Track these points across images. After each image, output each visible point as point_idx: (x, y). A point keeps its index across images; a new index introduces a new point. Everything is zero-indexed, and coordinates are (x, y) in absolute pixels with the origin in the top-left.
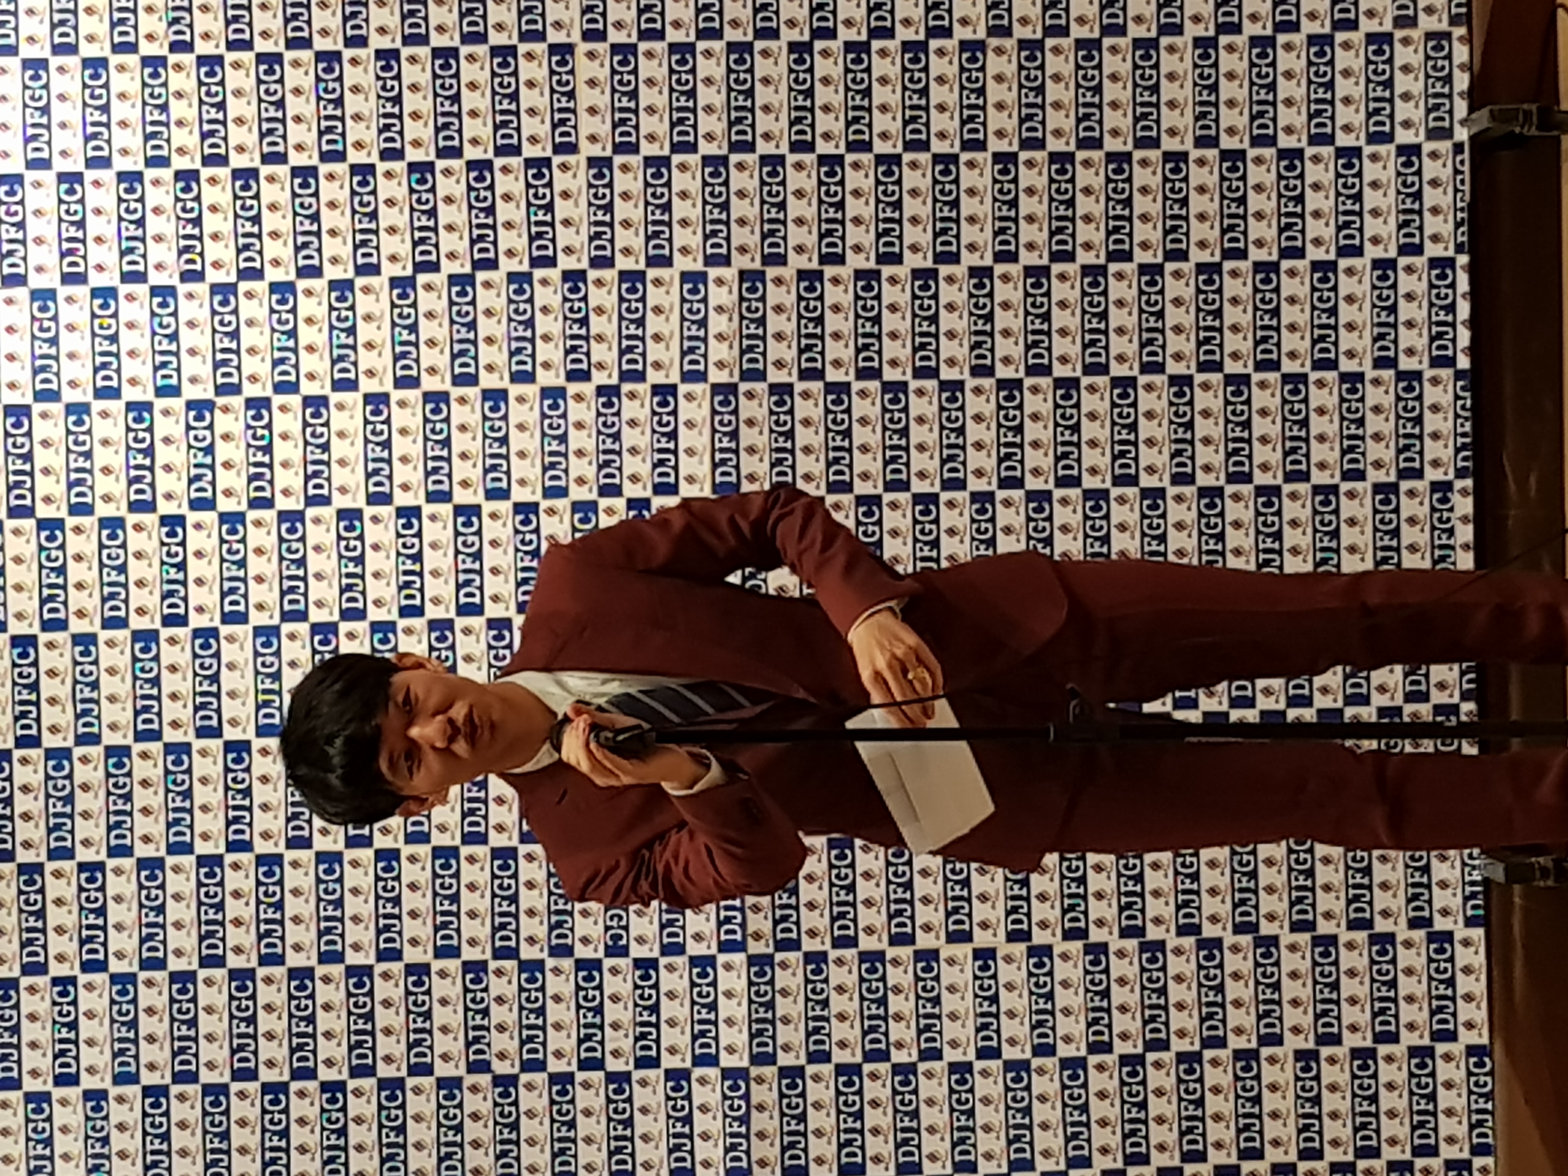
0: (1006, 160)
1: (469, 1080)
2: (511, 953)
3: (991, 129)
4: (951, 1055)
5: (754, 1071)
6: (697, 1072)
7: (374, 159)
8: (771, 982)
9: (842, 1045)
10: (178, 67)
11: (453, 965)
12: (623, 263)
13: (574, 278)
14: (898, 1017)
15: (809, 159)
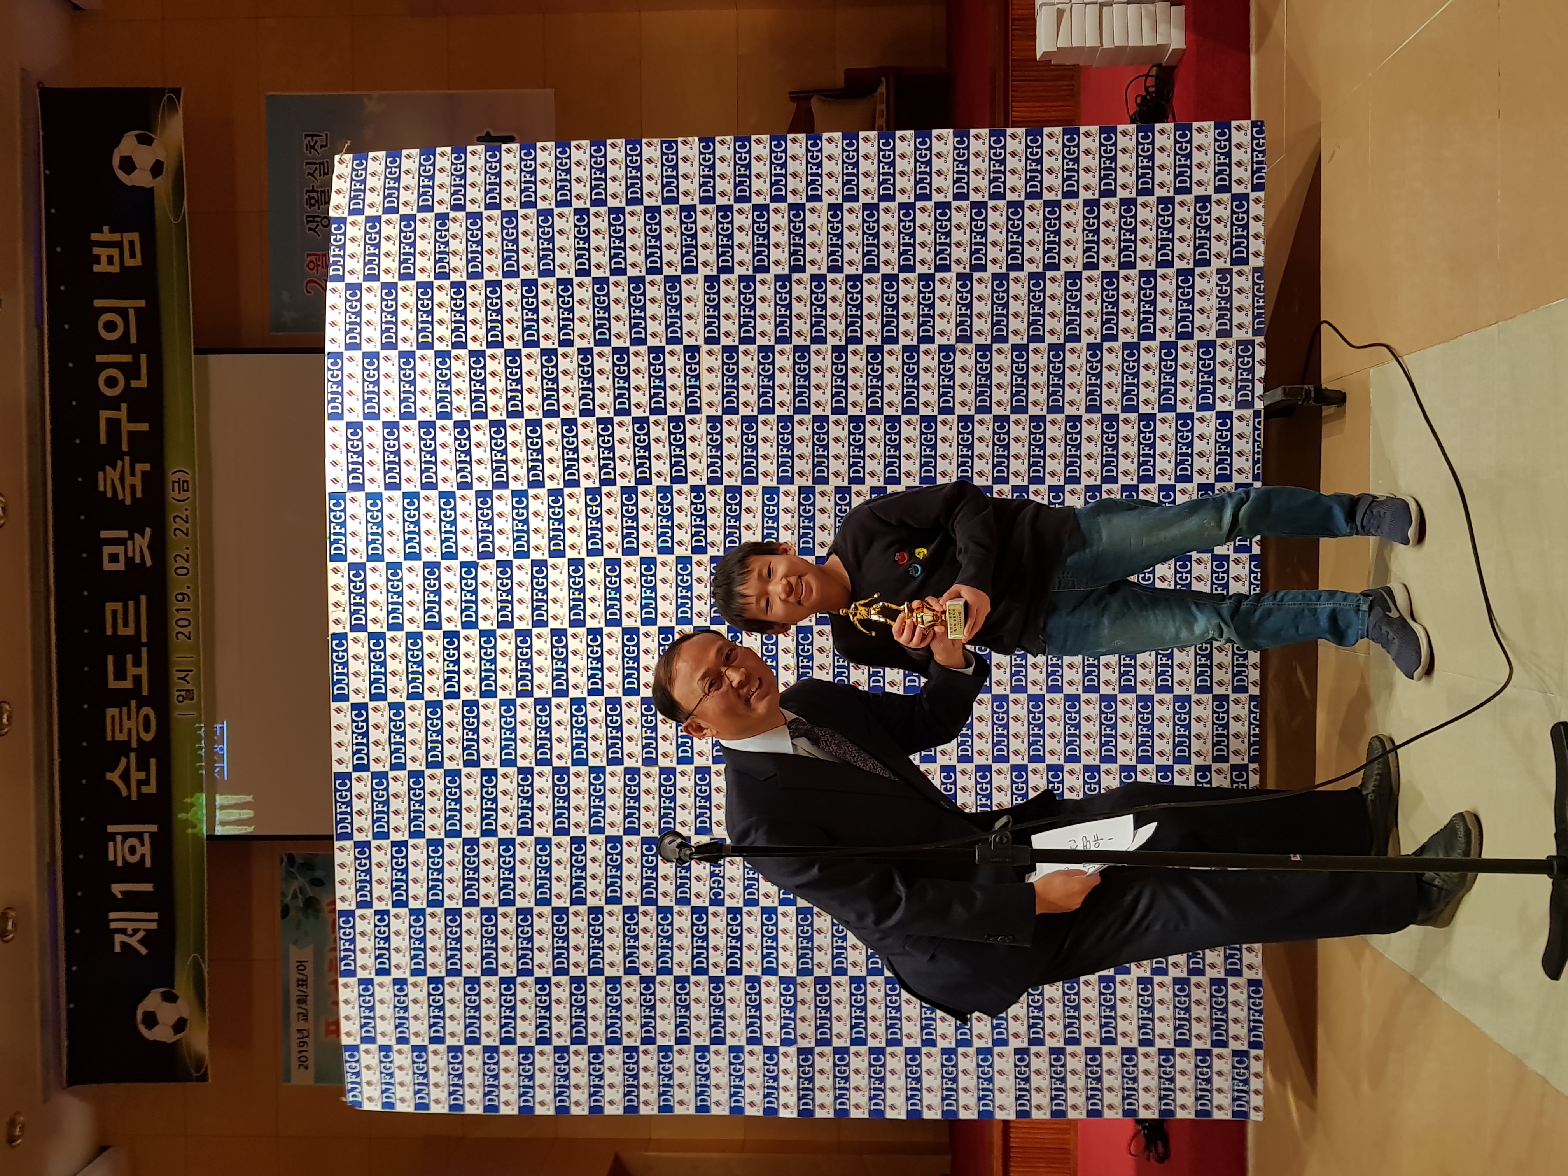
0: (966, 420)
1: (625, 979)
2: (653, 902)
3: (957, 400)
6: (765, 979)
7: (577, 415)
8: (811, 925)
9: (854, 964)
10: (457, 358)
11: (617, 908)
12: (728, 481)
13: (698, 490)
15: (843, 418)
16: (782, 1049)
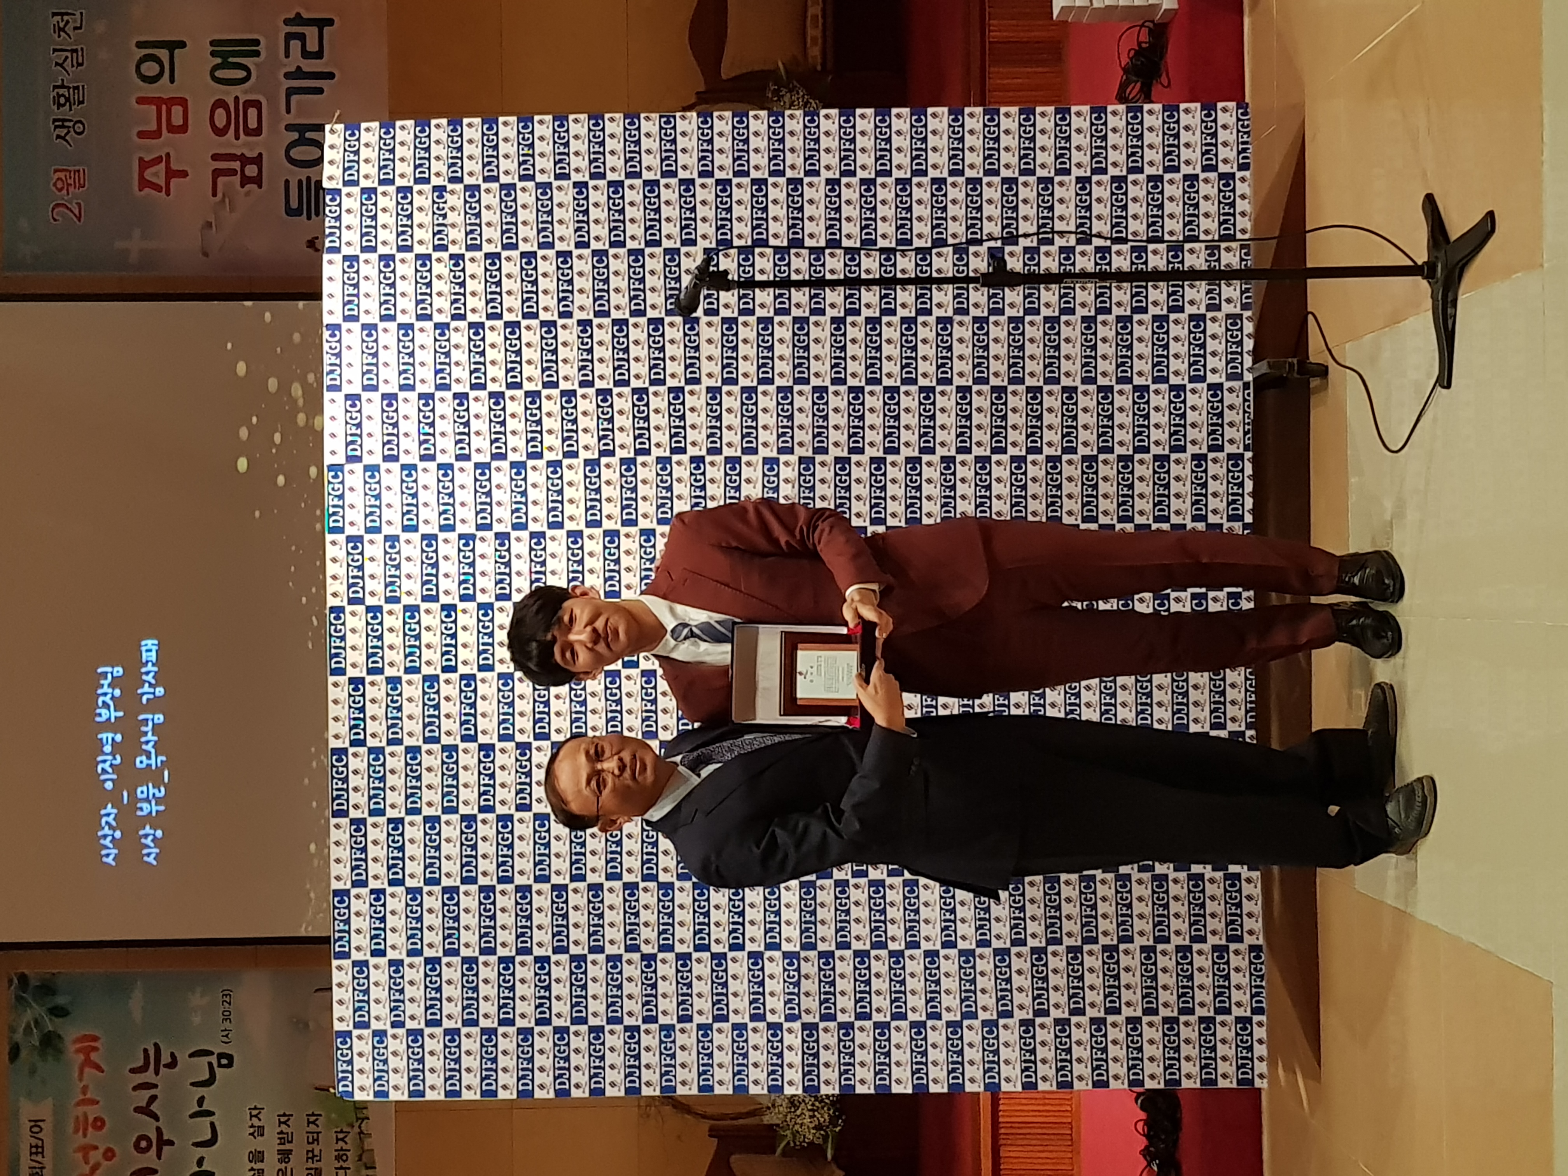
0: (963, 391)
1: (626, 956)
2: (654, 878)
3: (955, 371)
4: (925, 946)
5: (803, 954)
6: (768, 954)
7: (576, 387)
8: (814, 898)
9: (858, 938)
10: (456, 330)
11: (617, 885)
12: (727, 452)
13: (697, 461)
14: (893, 922)
15: (842, 389)
16: (786, 1025)
